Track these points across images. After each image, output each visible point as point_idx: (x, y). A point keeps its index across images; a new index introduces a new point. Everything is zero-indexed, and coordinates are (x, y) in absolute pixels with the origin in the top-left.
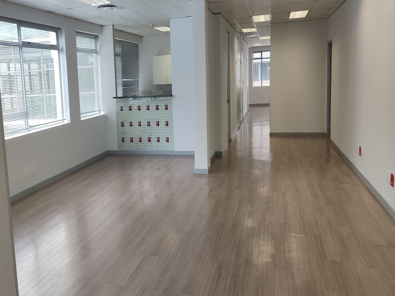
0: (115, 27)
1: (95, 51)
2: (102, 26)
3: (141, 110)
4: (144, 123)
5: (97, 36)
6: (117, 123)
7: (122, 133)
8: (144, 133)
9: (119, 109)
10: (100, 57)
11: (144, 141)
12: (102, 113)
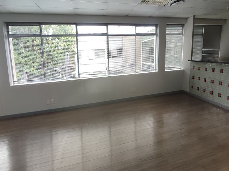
0: (196, 17)
1: (181, 34)
2: (187, 18)
3: (208, 71)
4: (209, 80)
5: (184, 25)
6: (190, 76)
7: (192, 83)
8: (208, 87)
9: (192, 68)
10: (184, 37)
11: (207, 92)
12: (182, 69)
